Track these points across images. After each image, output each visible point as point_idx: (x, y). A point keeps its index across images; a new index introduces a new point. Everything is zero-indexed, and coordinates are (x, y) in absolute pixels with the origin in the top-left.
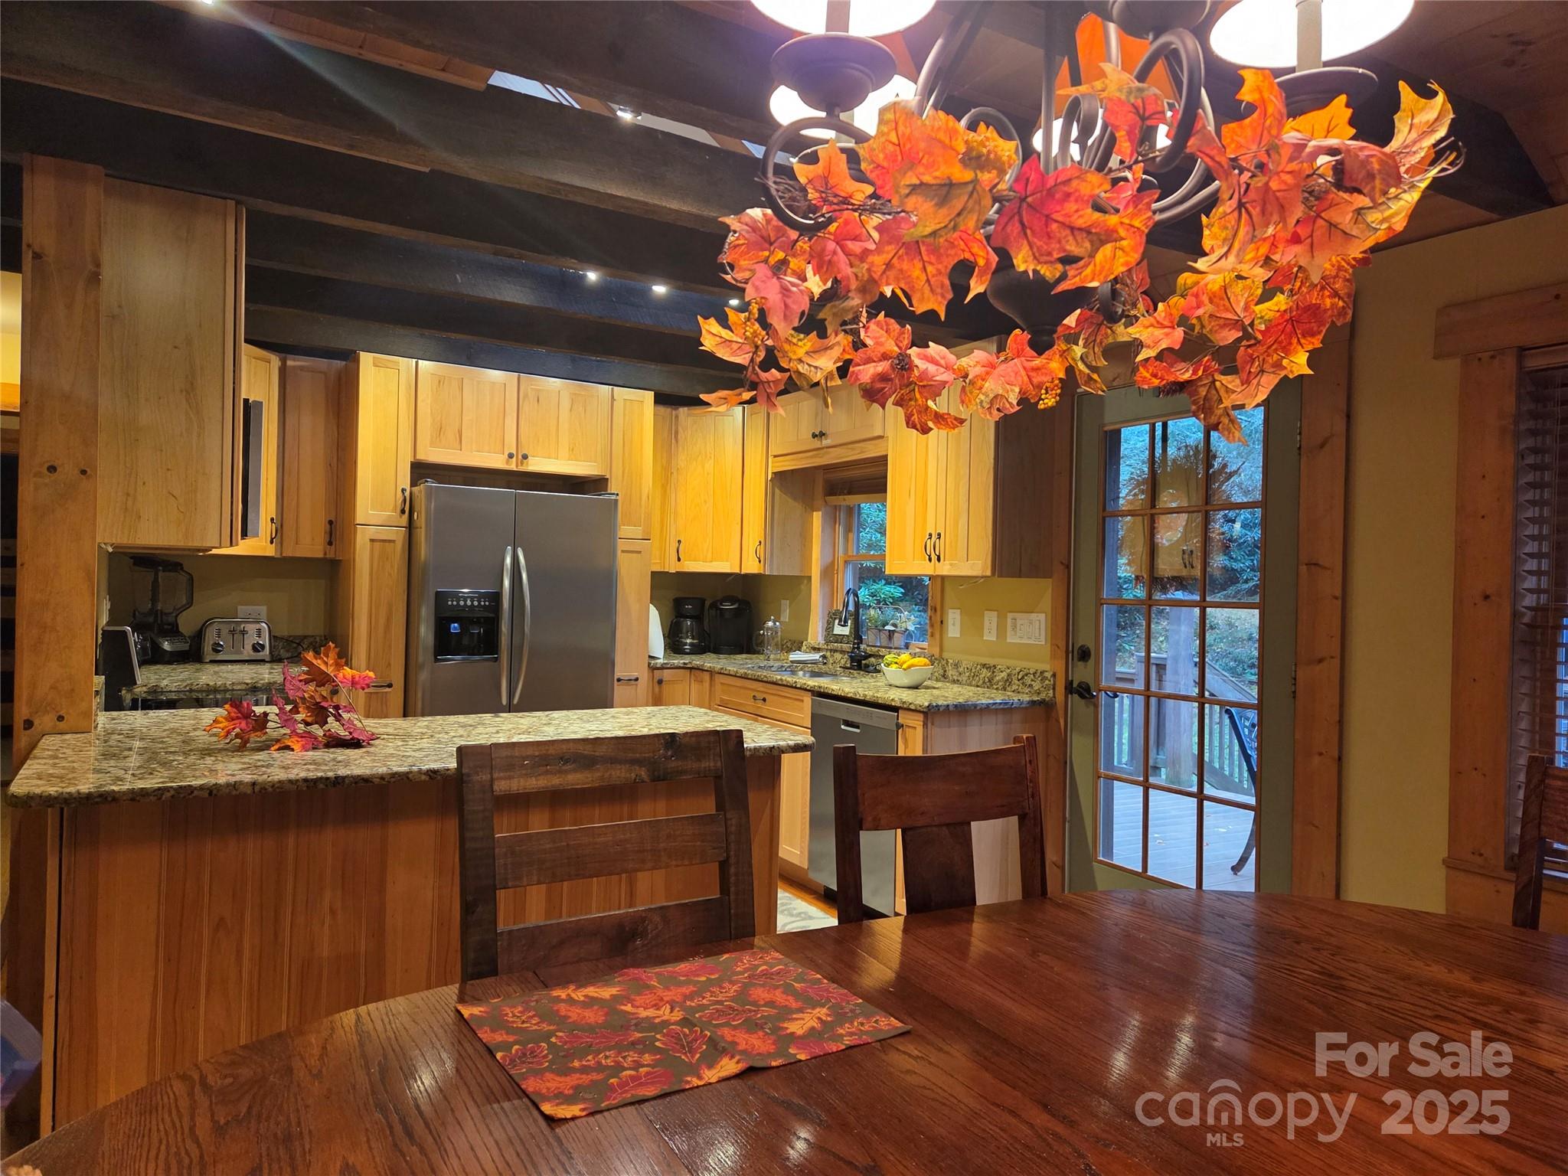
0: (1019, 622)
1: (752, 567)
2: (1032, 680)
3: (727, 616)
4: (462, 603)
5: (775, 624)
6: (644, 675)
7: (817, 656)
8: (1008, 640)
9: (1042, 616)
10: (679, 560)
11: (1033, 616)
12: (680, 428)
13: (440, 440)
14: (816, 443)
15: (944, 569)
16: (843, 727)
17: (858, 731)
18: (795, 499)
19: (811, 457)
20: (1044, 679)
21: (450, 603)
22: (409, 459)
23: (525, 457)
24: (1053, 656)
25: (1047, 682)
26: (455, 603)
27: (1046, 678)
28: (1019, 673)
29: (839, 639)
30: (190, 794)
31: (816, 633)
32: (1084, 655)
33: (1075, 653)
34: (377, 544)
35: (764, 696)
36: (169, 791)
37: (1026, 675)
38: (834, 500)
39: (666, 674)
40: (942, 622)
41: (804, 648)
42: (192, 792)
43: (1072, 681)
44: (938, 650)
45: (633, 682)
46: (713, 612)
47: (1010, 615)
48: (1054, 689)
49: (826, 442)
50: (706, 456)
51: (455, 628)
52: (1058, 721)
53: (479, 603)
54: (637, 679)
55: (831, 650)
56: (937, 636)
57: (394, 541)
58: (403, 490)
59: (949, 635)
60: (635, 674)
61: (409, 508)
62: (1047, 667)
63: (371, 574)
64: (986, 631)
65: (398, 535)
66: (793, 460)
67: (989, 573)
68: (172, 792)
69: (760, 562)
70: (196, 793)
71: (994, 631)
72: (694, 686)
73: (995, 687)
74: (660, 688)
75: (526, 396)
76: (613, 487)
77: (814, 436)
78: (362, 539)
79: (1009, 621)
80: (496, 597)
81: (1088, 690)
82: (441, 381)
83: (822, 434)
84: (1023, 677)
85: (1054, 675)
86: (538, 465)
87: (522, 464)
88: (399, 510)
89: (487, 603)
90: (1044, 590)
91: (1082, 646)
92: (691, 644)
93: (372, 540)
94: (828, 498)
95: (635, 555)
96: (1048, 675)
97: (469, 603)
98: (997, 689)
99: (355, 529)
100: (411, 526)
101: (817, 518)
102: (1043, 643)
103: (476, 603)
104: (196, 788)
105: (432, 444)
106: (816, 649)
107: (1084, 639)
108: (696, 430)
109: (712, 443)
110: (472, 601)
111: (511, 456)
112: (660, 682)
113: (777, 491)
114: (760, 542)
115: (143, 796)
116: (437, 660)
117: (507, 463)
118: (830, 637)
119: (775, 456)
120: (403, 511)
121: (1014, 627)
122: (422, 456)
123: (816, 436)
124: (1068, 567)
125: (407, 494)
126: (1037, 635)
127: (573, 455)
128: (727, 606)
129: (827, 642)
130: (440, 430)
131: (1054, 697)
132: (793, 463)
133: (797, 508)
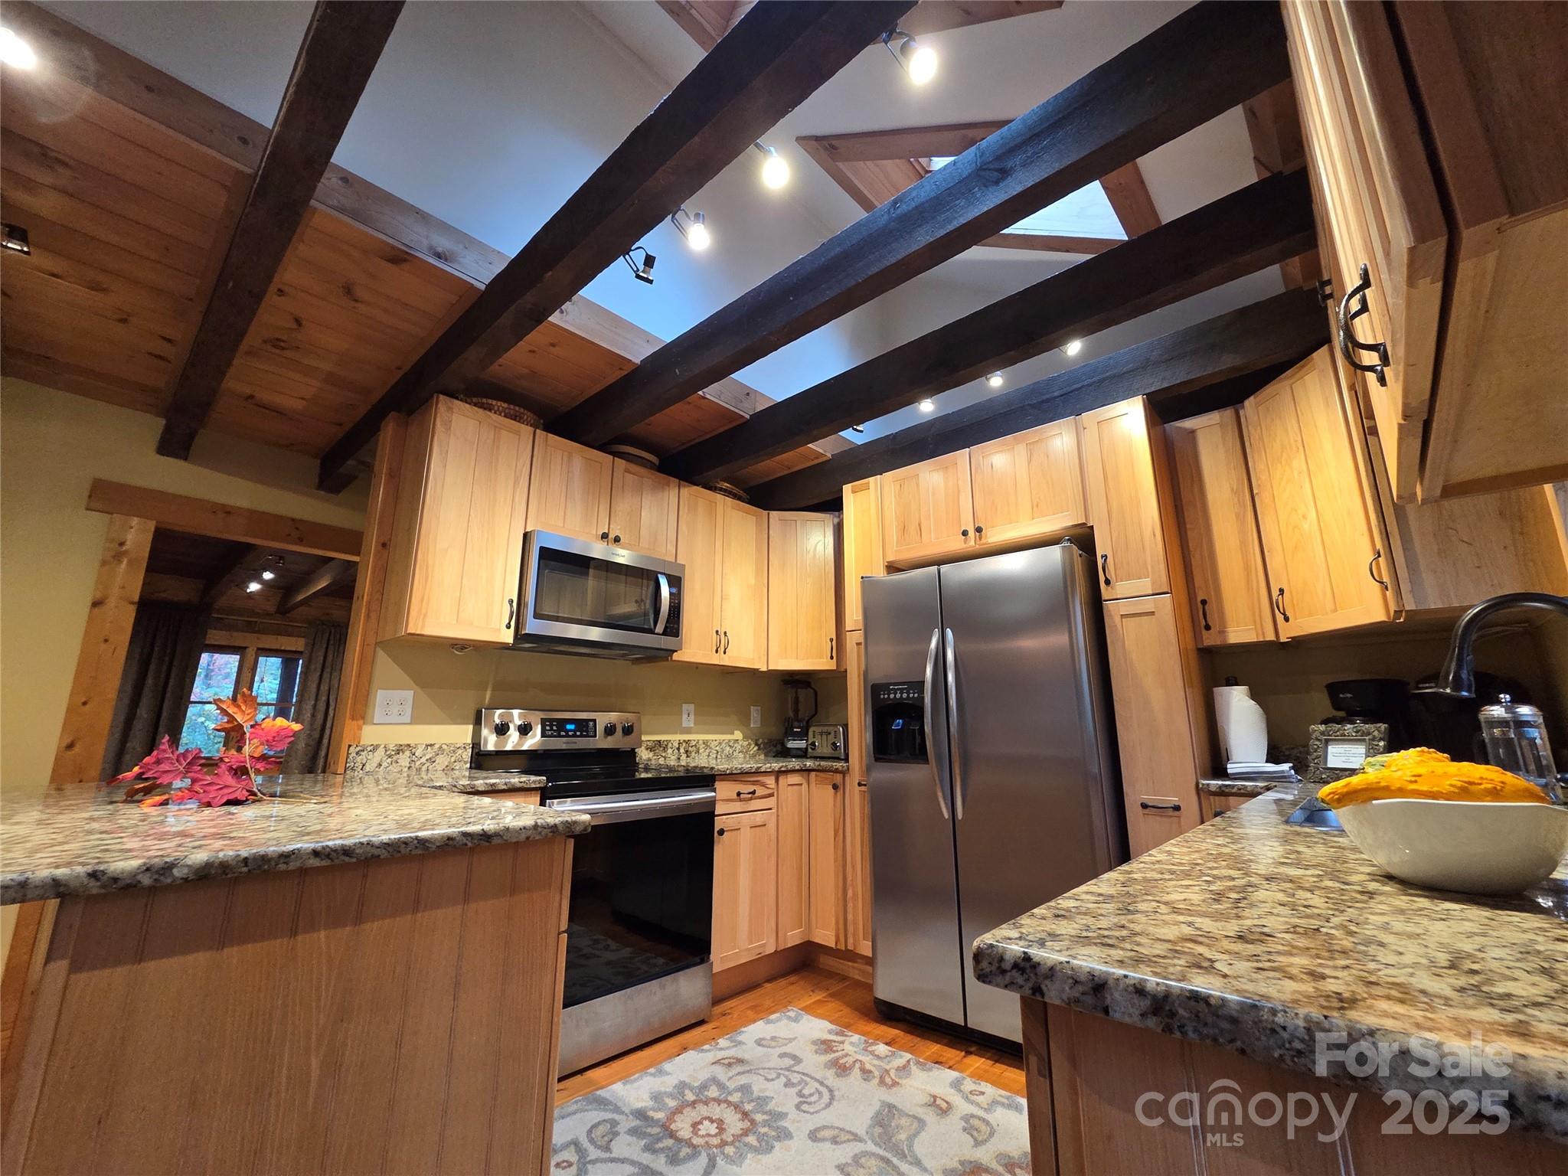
4: (892, 696)
6: (1191, 803)
10: (1287, 619)
22: (882, 563)
23: (979, 530)
45: (1171, 812)
50: (1291, 447)
53: (908, 693)
54: (1177, 808)
60: (1174, 800)
69: (1386, 588)
75: (979, 465)
78: (851, 645)
80: (922, 688)
82: (901, 485)
87: (980, 539)
93: (858, 644)
95: (1145, 618)
97: (898, 696)
99: (845, 638)
105: (899, 544)
109: (1296, 426)
110: (902, 693)
111: (965, 533)
114: (1378, 553)
117: (965, 543)
122: (891, 557)
127: (1037, 512)
130: (904, 530)
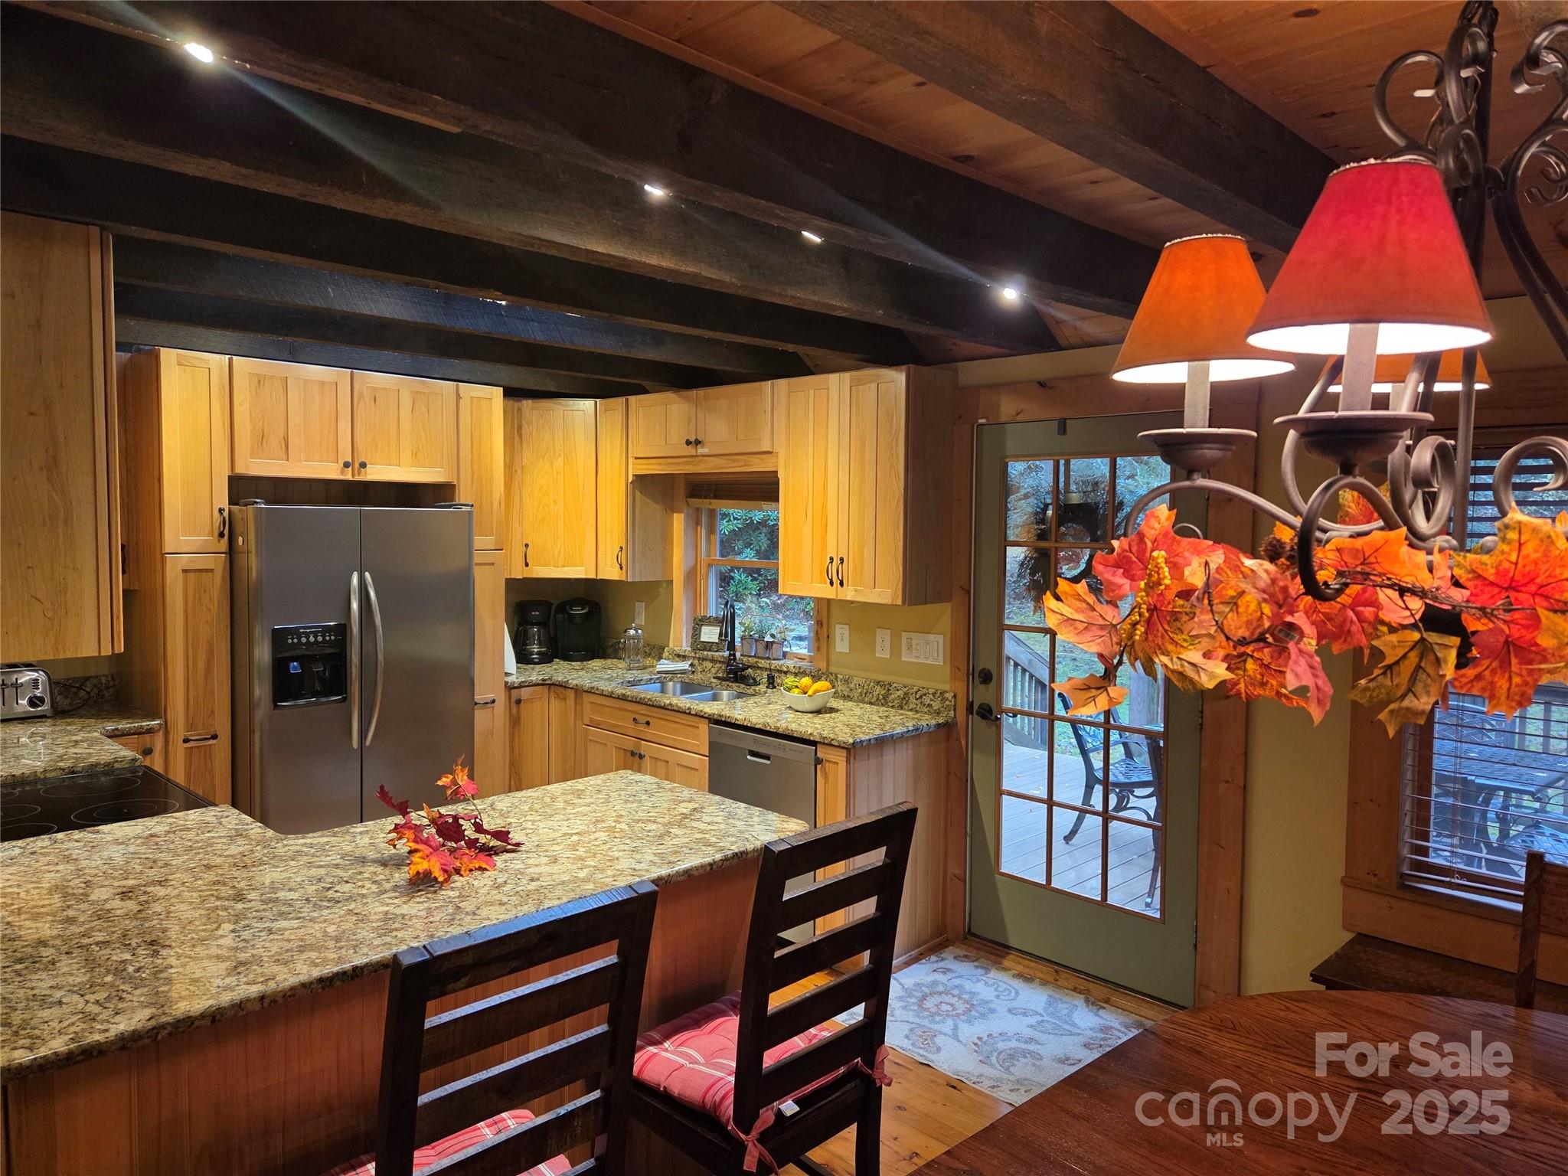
0: (914, 642)
1: (611, 572)
2: (931, 700)
3: (577, 620)
4: (304, 640)
5: (637, 632)
6: (501, 697)
7: (685, 665)
8: (903, 659)
9: (940, 638)
10: (527, 565)
11: (931, 637)
12: (524, 423)
13: (263, 450)
14: (691, 450)
15: (849, 594)
16: (749, 757)
17: (768, 762)
18: (656, 502)
19: (684, 464)
20: (944, 700)
21: (290, 641)
22: (226, 473)
23: (363, 465)
24: (953, 678)
25: (947, 703)
26: (296, 641)
27: (947, 699)
28: (916, 693)
29: (708, 646)
30: (189, 1027)
31: (679, 638)
32: (986, 677)
33: (976, 675)
34: (189, 574)
35: (648, 719)
36: (165, 1029)
37: (925, 695)
38: (696, 502)
39: (525, 693)
40: (828, 637)
41: (666, 654)
42: (192, 1024)
43: (972, 702)
44: (825, 664)
45: (489, 705)
46: (560, 616)
47: (905, 635)
48: (955, 710)
49: (701, 450)
50: (554, 452)
51: (295, 668)
52: (958, 740)
53: (324, 637)
54: (494, 701)
55: (699, 659)
56: (824, 650)
57: (212, 570)
58: (221, 510)
59: (837, 650)
60: (492, 696)
61: (229, 530)
62: (947, 687)
63: (186, 610)
64: (878, 648)
65: (217, 563)
66: (660, 464)
67: (899, 602)
68: (169, 1029)
69: (621, 568)
70: (196, 1023)
71: (888, 649)
72: (555, 704)
73: (890, 704)
74: (518, 708)
75: (361, 396)
76: (463, 496)
77: (688, 443)
78: (173, 570)
79: (904, 641)
80: (342, 630)
81: (990, 711)
82: (260, 381)
83: (698, 442)
84: (921, 697)
85: (955, 697)
86: (379, 472)
87: (359, 473)
88: (216, 533)
89: (333, 638)
90: (944, 614)
91: (984, 669)
92: (538, 653)
93: (185, 571)
94: (691, 500)
95: (489, 567)
96: (949, 696)
97: (312, 639)
98: (893, 707)
99: (163, 561)
100: (232, 551)
101: (678, 521)
102: (942, 663)
103: (320, 639)
104: (196, 1018)
105: (253, 455)
106: (682, 657)
107: (985, 662)
108: (543, 426)
109: (561, 440)
110: (315, 637)
111: (346, 465)
112: (518, 702)
113: (638, 493)
114: (621, 548)
115: (135, 1041)
116: (276, 707)
117: (342, 473)
118: (698, 645)
119: (636, 458)
120: (221, 535)
121: (910, 647)
122: (241, 469)
123: (691, 443)
124: (969, 592)
125: (226, 514)
126: (935, 655)
127: (416, 460)
128: (578, 611)
129: (695, 649)
130: (261, 439)
131: (955, 717)
132: (662, 467)
133: (655, 509)
